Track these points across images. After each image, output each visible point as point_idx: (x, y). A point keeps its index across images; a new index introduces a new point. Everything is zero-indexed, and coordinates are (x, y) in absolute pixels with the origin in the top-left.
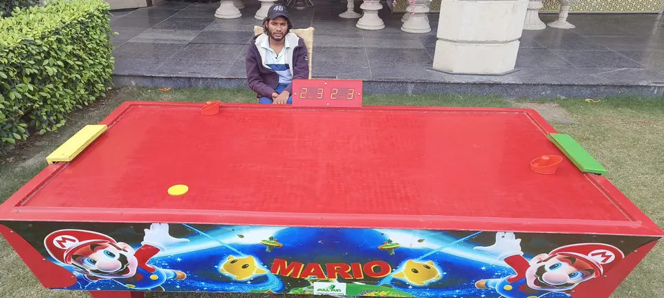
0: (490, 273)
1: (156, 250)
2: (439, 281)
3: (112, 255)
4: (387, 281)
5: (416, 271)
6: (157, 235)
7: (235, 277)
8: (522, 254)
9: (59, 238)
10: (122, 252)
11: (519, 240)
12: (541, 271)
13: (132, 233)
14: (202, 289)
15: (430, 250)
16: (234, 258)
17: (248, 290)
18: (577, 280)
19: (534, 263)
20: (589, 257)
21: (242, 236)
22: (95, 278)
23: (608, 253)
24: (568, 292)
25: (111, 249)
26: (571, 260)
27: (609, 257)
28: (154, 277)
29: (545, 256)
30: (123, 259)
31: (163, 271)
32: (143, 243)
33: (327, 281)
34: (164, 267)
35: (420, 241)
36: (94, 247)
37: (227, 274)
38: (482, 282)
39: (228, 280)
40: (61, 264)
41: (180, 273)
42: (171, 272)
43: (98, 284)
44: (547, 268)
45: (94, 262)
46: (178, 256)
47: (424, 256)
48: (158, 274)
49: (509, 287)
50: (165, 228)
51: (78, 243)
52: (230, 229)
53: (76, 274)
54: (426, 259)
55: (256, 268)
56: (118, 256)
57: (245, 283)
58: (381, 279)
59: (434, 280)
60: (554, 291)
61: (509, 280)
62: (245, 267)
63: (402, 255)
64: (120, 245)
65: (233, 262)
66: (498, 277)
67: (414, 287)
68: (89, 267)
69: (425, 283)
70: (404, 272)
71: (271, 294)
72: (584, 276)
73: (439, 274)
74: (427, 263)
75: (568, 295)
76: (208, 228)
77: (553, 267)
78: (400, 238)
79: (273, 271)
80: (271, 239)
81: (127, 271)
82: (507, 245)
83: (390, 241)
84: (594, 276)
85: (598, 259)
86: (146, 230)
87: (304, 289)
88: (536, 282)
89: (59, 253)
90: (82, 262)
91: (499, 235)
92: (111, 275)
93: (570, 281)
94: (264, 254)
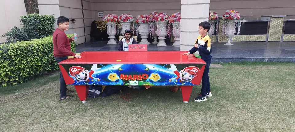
0: (171, 77)
1: (94, 72)
2: (160, 80)
3: (84, 74)
4: (148, 80)
5: (154, 77)
6: (94, 68)
7: (111, 80)
8: (177, 70)
9: (73, 69)
10: (86, 73)
11: (176, 66)
12: (183, 75)
13: (88, 67)
14: (103, 84)
15: (157, 70)
16: (111, 74)
17: (114, 84)
18: (191, 78)
19: (181, 73)
20: (192, 71)
21: (113, 67)
22: (79, 81)
23: (196, 69)
24: (191, 82)
25: (84, 72)
26: (189, 72)
28: (92, 80)
29: (183, 71)
30: (86, 75)
31: (95, 78)
32: (91, 70)
33: (133, 81)
34: (95, 77)
35: (154, 67)
36: (80, 71)
37: (109, 79)
38: (170, 80)
39: (109, 81)
40: (72, 77)
41: (99, 79)
42: (96, 79)
43: (79, 83)
44: (184, 74)
46: (98, 74)
47: (156, 72)
48: (94, 79)
49: (177, 81)
50: (96, 65)
51: (77, 70)
52: (111, 65)
53: (75, 80)
54: (156, 73)
55: (117, 77)
56: (85, 74)
57: (114, 82)
58: (146, 80)
60: (187, 81)
61: (176, 78)
62: (114, 77)
63: (149, 72)
64: (86, 70)
65: (111, 75)
66: (174, 78)
67: (155, 82)
68: (78, 77)
69: (157, 80)
70: (151, 77)
71: (120, 86)
72: (193, 77)
73: (160, 78)
74: (157, 74)
76: (106, 65)
77: (185, 74)
78: (150, 67)
79: (121, 78)
80: (120, 68)
81: (86, 79)
82: (173, 68)
83: (147, 68)
84: (195, 76)
85: (194, 71)
86: (92, 66)
87: (128, 83)
88: (183, 79)
89: (72, 73)
90: (76, 76)
91: (171, 65)
92: (83, 80)
93: (190, 78)
94: (118, 72)
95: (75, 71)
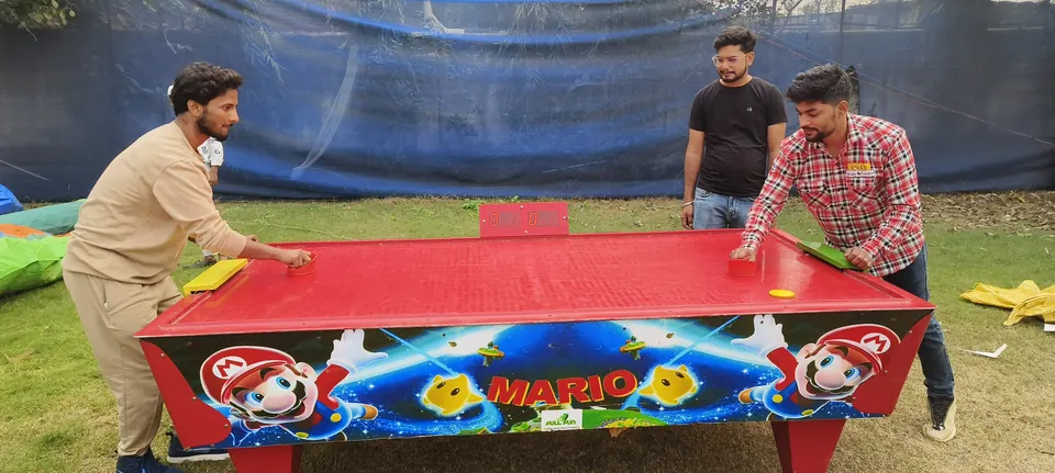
0: (753, 379)
1: (342, 373)
2: (695, 396)
3: (286, 384)
4: (632, 402)
5: (666, 383)
6: (348, 351)
7: (441, 411)
8: (786, 345)
9: (222, 362)
10: (300, 379)
11: (780, 326)
12: (812, 370)
13: (314, 347)
14: (395, 433)
15: (681, 349)
16: (441, 379)
17: (456, 430)
18: (854, 381)
19: (801, 359)
20: (862, 345)
21: (454, 344)
22: (256, 425)
23: (883, 337)
24: (849, 399)
25: (288, 374)
26: (843, 350)
27: (883, 343)
28: (335, 417)
29: (812, 347)
30: (300, 391)
31: (349, 406)
32: (329, 363)
33: (558, 408)
34: (351, 400)
35: (669, 336)
36: (265, 373)
37: (430, 406)
38: (746, 392)
39: (430, 417)
40: (215, 404)
41: (371, 408)
42: (359, 407)
43: (258, 437)
44: (818, 365)
45: (260, 398)
46: (371, 380)
47: (675, 359)
48: (344, 413)
49: (778, 398)
50: (360, 335)
51: (245, 368)
52: (440, 333)
53: (233, 419)
54: (678, 362)
55: (472, 394)
56: (293, 385)
57: (453, 418)
58: (624, 400)
59: (689, 394)
60: (832, 399)
61: (777, 386)
62: (454, 393)
63: (645, 361)
64: (300, 366)
65: (440, 386)
66: (764, 383)
67: (667, 409)
68: (252, 405)
69: (679, 400)
70: (650, 386)
71: (485, 437)
72: (862, 374)
73: (695, 385)
74: (678, 369)
75: (850, 405)
76: (411, 334)
77: (824, 363)
78: (647, 334)
79: (491, 397)
80: (491, 345)
81: (301, 409)
82: (769, 335)
83: (633, 339)
84: (872, 373)
85: (872, 347)
86: (336, 342)
87: (530, 423)
88: (810, 388)
89: (215, 385)
90: (243, 399)
91: (757, 320)
92: (281, 417)
93: (848, 382)
94: (480, 370)
95: (233, 372)
